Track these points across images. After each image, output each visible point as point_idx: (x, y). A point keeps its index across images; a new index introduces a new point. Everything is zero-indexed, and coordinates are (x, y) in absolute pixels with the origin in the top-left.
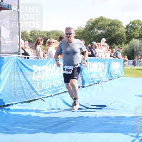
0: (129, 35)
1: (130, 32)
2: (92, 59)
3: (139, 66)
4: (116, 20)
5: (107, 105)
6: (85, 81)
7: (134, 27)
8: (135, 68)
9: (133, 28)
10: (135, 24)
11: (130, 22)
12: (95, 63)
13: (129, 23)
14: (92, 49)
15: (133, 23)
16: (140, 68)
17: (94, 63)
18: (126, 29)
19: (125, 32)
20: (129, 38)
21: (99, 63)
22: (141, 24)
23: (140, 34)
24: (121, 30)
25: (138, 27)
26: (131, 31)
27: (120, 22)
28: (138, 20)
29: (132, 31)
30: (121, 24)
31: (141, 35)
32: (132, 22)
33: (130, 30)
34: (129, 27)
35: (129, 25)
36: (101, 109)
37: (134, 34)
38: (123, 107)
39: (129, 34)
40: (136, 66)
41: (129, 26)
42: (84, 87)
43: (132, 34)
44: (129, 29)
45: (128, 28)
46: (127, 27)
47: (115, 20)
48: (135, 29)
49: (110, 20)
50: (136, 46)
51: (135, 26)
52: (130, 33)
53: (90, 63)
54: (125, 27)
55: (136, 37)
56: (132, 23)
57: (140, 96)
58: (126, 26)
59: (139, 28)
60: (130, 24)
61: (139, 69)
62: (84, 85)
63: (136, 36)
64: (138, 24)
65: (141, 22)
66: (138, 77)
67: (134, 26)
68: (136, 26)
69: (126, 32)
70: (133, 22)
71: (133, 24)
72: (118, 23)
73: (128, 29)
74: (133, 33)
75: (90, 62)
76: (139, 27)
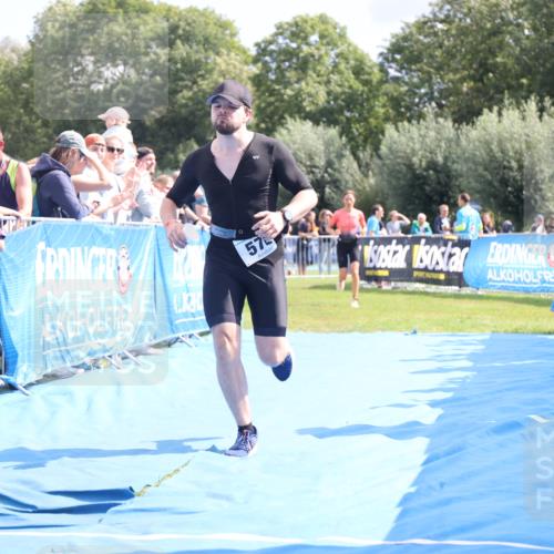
0: (272, 99)
1: (277, 81)
2: (61, 227)
3: (325, 267)
4: (203, 14)
5: (136, 490)
6: (20, 354)
7: (301, 55)
8: (306, 276)
9: (294, 60)
10: (305, 39)
11: (279, 27)
12: (79, 249)
13: (274, 30)
14: (61, 168)
15: (298, 31)
16: (332, 276)
17: (72, 249)
18: (256, 61)
19: (249, 78)
20: (273, 113)
21: (97, 251)
22: (335, 36)
23: (329, 93)
24: (223, 67)
25: (321, 57)
26: (284, 76)
27: (224, 26)
28: (323, 19)
29: (291, 75)
30: (233, 35)
31: (335, 99)
32: (291, 25)
33: (279, 67)
34: (271, 53)
35: (271, 43)
36: (103, 509)
37: (298, 94)
38: (228, 498)
39: (272, 93)
40: (309, 268)
41: (273, 47)
42: (11, 388)
43: (289, 92)
44: (274, 66)
45: (267, 58)
46: (263, 50)
47: (196, 10)
48: (304, 66)
49: (169, 9)
50: (311, 159)
51: (305, 48)
52: (277, 87)
53: (50, 251)
54: (253, 52)
55: (308, 109)
56: (288, 33)
57: (322, 433)
58: (258, 45)
59: (328, 61)
60: (276, 35)
61: (328, 282)
62: (12, 380)
63: (313, 103)
64: (322, 37)
65: (335, 28)
66: (316, 330)
67: (299, 47)
68: (312, 50)
69: (258, 81)
70: (297, 24)
71: (294, 36)
72: (212, 30)
73: (265, 63)
74: (296, 86)
75: (49, 245)
76: (327, 54)
